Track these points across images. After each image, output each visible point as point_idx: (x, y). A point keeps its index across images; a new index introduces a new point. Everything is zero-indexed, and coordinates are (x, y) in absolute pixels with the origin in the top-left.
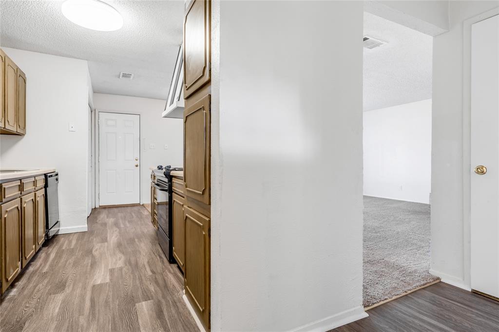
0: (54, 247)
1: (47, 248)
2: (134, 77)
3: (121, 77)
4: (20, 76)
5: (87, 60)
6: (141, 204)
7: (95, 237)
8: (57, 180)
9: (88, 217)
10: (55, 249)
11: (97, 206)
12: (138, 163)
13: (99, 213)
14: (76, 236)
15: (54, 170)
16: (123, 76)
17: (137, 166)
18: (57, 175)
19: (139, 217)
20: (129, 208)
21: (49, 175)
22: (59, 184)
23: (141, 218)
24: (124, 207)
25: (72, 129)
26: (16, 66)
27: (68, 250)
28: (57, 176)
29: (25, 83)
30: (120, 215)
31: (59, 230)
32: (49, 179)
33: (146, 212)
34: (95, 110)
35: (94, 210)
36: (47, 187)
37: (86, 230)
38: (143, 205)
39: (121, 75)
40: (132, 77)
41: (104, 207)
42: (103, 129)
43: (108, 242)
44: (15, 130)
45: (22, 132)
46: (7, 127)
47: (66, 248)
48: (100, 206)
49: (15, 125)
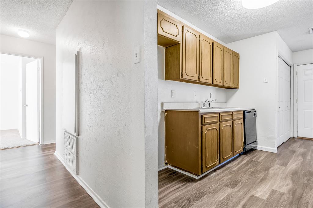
0: (248, 157)
3: (311, 32)
4: (234, 56)
5: (276, 30)
7: (279, 159)
8: (255, 115)
9: (284, 143)
11: (296, 136)
13: (295, 142)
21: (246, 111)
22: (257, 117)
25: (265, 81)
27: (255, 162)
28: (255, 112)
29: (239, 58)
32: (246, 114)
35: (292, 138)
36: (245, 118)
37: (276, 152)
43: (287, 167)
44: (230, 86)
45: (236, 87)
46: (225, 84)
47: (254, 160)
48: (298, 137)
49: (231, 83)
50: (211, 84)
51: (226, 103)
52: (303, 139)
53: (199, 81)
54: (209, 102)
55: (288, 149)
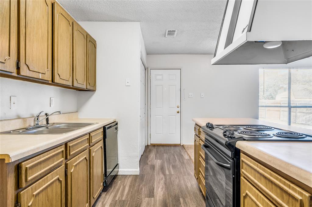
0: (110, 195)
1: (106, 193)
2: (177, 34)
3: (166, 36)
4: (90, 41)
5: (139, 21)
6: (182, 145)
7: (144, 185)
8: (116, 129)
9: (142, 155)
10: (111, 196)
11: (149, 144)
12: (179, 110)
13: (150, 151)
14: (130, 179)
15: (115, 120)
16: (168, 34)
17: (178, 112)
18: (117, 124)
19: (181, 161)
20: (172, 147)
21: (107, 127)
22: (118, 132)
23: (183, 163)
24: (168, 146)
25: (127, 84)
26: (87, 33)
27: (120, 201)
28: (116, 126)
29: (95, 48)
30: (165, 156)
31: (118, 171)
32: (107, 131)
33: (186, 155)
34: (148, 68)
35: (147, 147)
36: (106, 138)
37: (138, 174)
38: (183, 145)
39: (167, 34)
40: (176, 33)
41: (154, 146)
42: (154, 83)
43: (155, 196)
44: (84, 87)
45: (92, 88)
46: (76, 85)
47: (119, 199)
48: (151, 144)
49: (85, 83)
50: (50, 82)
51: (77, 112)
52: (155, 146)
53: (18, 73)
54: (46, 114)
55: (147, 164)
